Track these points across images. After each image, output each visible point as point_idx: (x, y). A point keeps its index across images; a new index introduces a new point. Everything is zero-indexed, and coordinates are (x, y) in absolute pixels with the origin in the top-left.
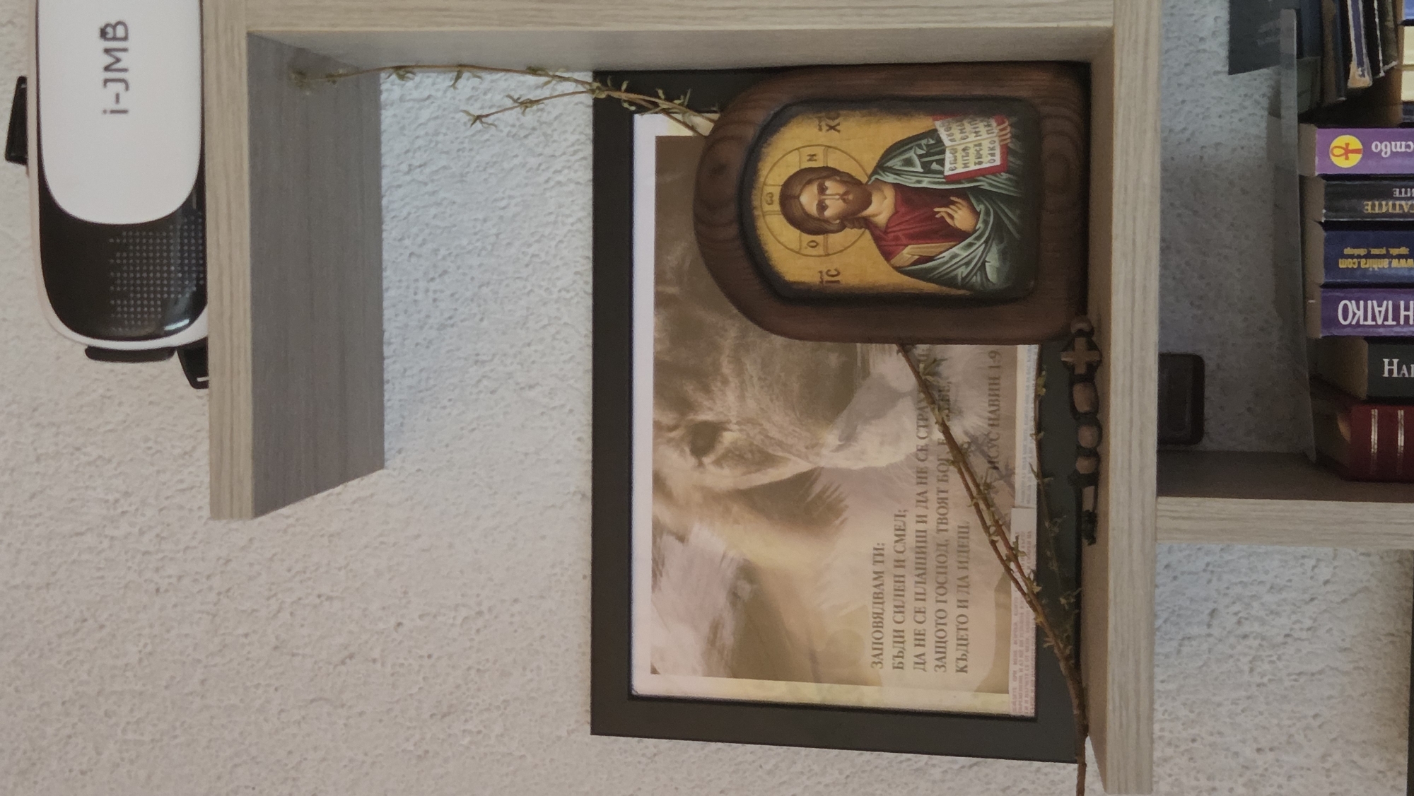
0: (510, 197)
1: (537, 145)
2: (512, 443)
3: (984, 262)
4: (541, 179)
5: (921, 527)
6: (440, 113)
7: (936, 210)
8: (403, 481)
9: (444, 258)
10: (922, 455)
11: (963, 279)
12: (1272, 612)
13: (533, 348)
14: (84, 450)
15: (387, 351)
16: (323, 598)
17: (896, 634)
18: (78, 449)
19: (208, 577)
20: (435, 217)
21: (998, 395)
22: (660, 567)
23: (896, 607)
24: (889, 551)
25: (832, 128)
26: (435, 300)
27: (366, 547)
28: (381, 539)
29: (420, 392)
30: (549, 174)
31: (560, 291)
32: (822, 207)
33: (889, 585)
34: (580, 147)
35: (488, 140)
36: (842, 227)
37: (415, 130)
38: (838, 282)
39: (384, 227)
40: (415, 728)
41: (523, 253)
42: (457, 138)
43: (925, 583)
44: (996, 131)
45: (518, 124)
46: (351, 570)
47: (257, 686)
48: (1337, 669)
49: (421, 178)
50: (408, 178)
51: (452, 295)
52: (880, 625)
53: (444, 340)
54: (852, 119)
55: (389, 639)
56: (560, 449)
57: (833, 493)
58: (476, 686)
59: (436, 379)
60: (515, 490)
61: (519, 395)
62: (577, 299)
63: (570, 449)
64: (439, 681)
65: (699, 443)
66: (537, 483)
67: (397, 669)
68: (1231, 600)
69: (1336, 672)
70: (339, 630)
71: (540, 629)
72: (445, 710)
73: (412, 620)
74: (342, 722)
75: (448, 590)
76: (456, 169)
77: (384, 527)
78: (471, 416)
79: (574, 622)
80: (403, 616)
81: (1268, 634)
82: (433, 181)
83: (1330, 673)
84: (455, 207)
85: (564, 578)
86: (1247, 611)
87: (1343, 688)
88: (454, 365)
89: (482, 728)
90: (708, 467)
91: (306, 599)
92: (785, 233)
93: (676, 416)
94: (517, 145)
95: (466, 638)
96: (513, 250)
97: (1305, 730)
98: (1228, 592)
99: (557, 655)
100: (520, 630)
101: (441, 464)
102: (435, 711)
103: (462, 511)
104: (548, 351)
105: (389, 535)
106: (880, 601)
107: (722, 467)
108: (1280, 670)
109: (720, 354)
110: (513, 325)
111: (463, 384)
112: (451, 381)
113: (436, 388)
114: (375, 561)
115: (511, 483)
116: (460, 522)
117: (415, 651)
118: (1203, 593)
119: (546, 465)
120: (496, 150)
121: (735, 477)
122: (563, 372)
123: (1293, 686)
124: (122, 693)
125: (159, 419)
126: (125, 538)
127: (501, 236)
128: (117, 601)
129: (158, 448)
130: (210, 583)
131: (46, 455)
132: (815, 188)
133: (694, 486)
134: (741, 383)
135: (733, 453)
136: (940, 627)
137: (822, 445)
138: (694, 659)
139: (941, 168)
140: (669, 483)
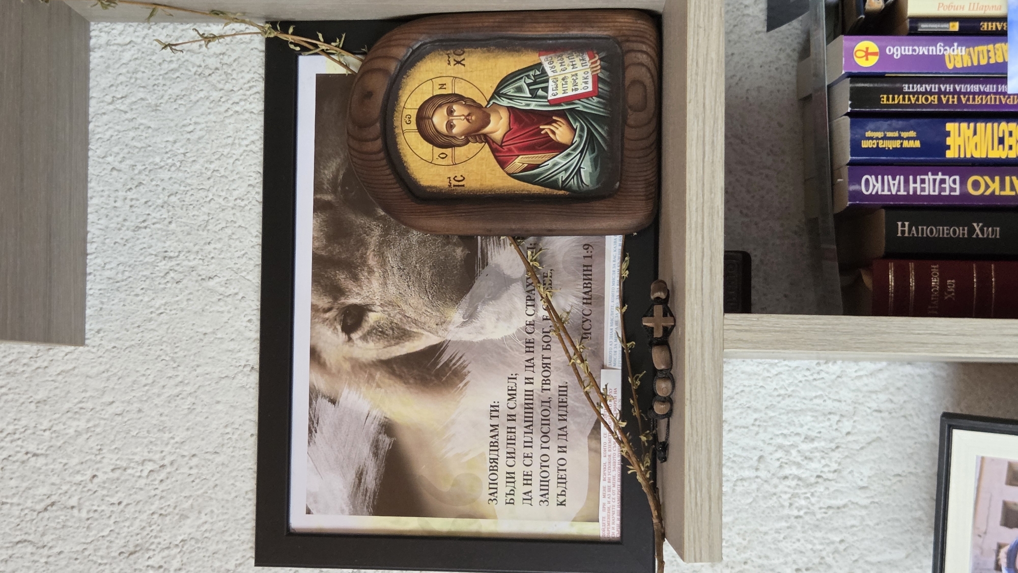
0: (196, 123)
1: (219, 82)
2: (193, 324)
3: (580, 168)
4: (222, 109)
5: (529, 387)
6: (139, 55)
7: (541, 127)
8: (100, 357)
9: (140, 173)
10: (530, 329)
11: (563, 182)
12: (806, 458)
13: (212, 246)
15: (90, 248)
16: (29, 455)
17: (508, 476)
20: (133, 139)
21: (591, 279)
22: (315, 425)
23: (508, 453)
24: (503, 408)
25: (458, 62)
26: (131, 206)
28: (81, 405)
29: (117, 282)
30: (228, 105)
31: (236, 199)
32: (450, 126)
33: (503, 435)
34: (254, 84)
35: (178, 77)
36: (467, 142)
37: (118, 68)
38: (463, 186)
39: (90, 147)
40: (106, 564)
41: (206, 168)
42: (153, 76)
43: (532, 433)
44: (589, 64)
45: (203, 65)
46: (55, 431)
48: (857, 503)
49: (122, 108)
50: (111, 107)
51: (146, 202)
52: (495, 468)
53: (138, 239)
54: (474, 56)
55: (86, 489)
56: (233, 329)
57: (458, 361)
58: (159, 528)
59: (131, 271)
60: (195, 363)
61: (200, 285)
62: (249, 207)
63: (242, 329)
64: (127, 524)
65: (349, 322)
66: (214, 357)
67: (91, 515)
68: (775, 448)
69: (857, 506)
70: (43, 482)
71: (214, 479)
72: (132, 549)
73: (105, 473)
74: (44, 560)
75: (137, 448)
76: (152, 100)
77: (83, 395)
78: (158, 302)
79: (243, 473)
80: (97, 469)
81: (803, 476)
82: (132, 109)
83: (852, 507)
84: (150, 131)
85: (235, 436)
86: (787, 457)
87: (863, 519)
88: (146, 260)
89: (162, 563)
90: (355, 342)
91: (15, 455)
92: (420, 147)
93: (330, 300)
94: (202, 81)
95: (151, 487)
96: (197, 167)
97: (833, 553)
98: (771, 442)
99: (227, 501)
100: (197, 481)
101: (133, 343)
102: (123, 550)
103: (150, 381)
104: (225, 248)
105: (87, 402)
106: (496, 448)
107: (367, 342)
108: (813, 505)
109: (367, 249)
110: (196, 228)
111: (154, 275)
112: (145, 273)
113: (131, 279)
114: (75, 423)
115: (192, 358)
116: (148, 390)
117: (107, 499)
118: (752, 443)
119: (221, 343)
120: (185, 85)
121: (377, 349)
122: (237, 266)
123: (823, 518)
127: (188, 154)
132: (444, 110)
133: (344, 358)
134: (384, 272)
135: (377, 330)
136: (544, 469)
137: (449, 322)
138: (342, 501)
139: (545, 94)
140: (324, 355)
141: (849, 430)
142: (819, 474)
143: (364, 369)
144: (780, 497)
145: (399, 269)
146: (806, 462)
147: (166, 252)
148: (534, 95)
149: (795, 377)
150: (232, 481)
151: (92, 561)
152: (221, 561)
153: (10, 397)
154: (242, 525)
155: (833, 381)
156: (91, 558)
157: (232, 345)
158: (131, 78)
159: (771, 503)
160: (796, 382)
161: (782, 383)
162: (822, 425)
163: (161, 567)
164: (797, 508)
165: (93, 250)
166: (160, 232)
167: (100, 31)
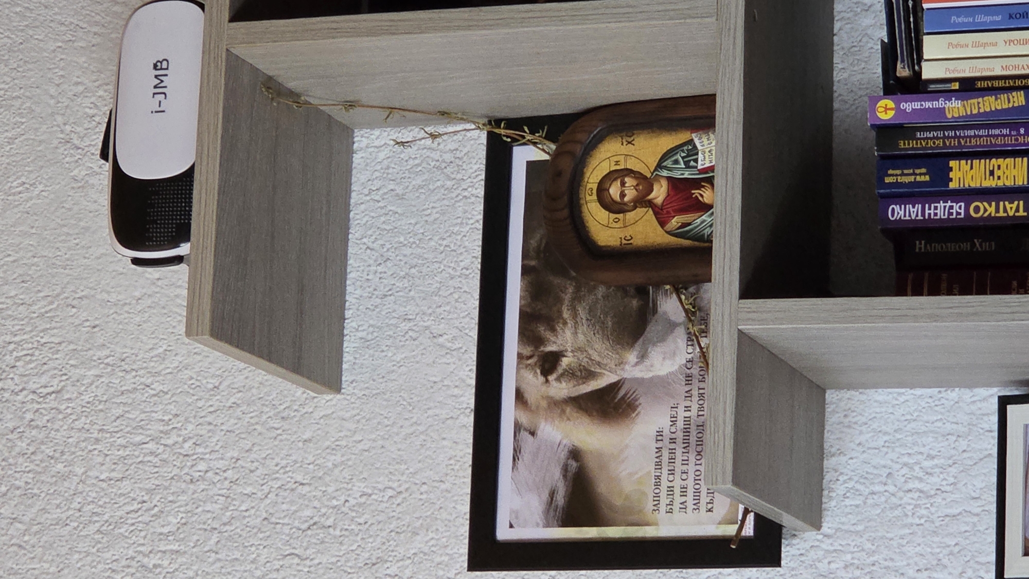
0: (433, 208)
1: (452, 173)
2: (426, 374)
4: (454, 195)
5: (688, 414)
6: (391, 154)
7: (693, 192)
8: (353, 403)
9: (388, 250)
10: (689, 365)
11: (708, 236)
12: (927, 473)
13: (443, 309)
14: (152, 387)
15: (348, 314)
16: (297, 484)
17: (669, 489)
18: (148, 386)
19: (225, 471)
20: (384, 222)
22: (518, 454)
23: (669, 470)
24: (666, 432)
25: (629, 143)
26: (380, 278)
27: (327, 448)
28: (337, 443)
29: (368, 341)
30: (458, 192)
31: (462, 269)
32: (623, 195)
33: (666, 455)
34: (478, 173)
35: (420, 171)
36: (635, 208)
37: (374, 166)
38: (631, 244)
39: (350, 231)
40: (354, 573)
41: (440, 244)
42: (401, 170)
43: (688, 453)
45: (440, 160)
46: (317, 465)
47: (251, 546)
48: (970, 512)
49: (377, 198)
50: (368, 198)
51: (392, 275)
52: (659, 483)
53: (385, 305)
54: (641, 136)
55: (339, 512)
56: (457, 378)
57: (632, 395)
58: (395, 543)
59: (378, 332)
60: (426, 407)
61: (432, 341)
62: (473, 274)
63: (464, 377)
64: (371, 540)
65: (547, 366)
66: (441, 402)
67: (344, 532)
68: (901, 466)
69: (969, 514)
70: (307, 506)
71: (439, 503)
72: (374, 561)
73: (355, 498)
74: (306, 570)
75: (380, 477)
76: (399, 190)
77: (340, 434)
78: (398, 357)
79: (461, 498)
80: (349, 495)
81: (925, 489)
82: (383, 199)
83: (965, 514)
84: (397, 215)
85: (457, 467)
86: (912, 473)
87: (974, 524)
88: (391, 322)
89: (397, 572)
90: (551, 382)
91: (287, 485)
92: (599, 214)
93: (532, 349)
94: (439, 173)
95: (390, 510)
96: (433, 243)
97: (948, 555)
98: (898, 460)
99: (449, 521)
100: (426, 504)
101: (378, 391)
102: (368, 562)
103: (391, 422)
104: (452, 310)
105: (342, 440)
106: (660, 467)
107: (561, 382)
108: (932, 514)
109: (562, 305)
110: (430, 294)
111: (395, 335)
112: (388, 333)
113: (378, 339)
114: (333, 457)
115: (424, 402)
116: (389, 430)
117: (357, 519)
118: (883, 462)
119: (448, 389)
120: (426, 177)
121: (568, 389)
122: (462, 325)
123: (941, 525)
124: (164, 552)
125: (200, 364)
126: (173, 445)
127: (426, 234)
128: (166, 488)
129: (198, 383)
130: (225, 475)
131: (127, 390)
132: (618, 183)
133: (542, 396)
134: (575, 323)
135: (568, 371)
136: (697, 482)
137: (626, 363)
138: (538, 517)
139: (695, 164)
140: (526, 395)
141: (965, 448)
142: (938, 487)
143: (558, 406)
144: (905, 508)
145: (587, 320)
146: (927, 476)
147: (406, 315)
148: (688, 166)
149: (919, 404)
150: (453, 504)
151: (343, 570)
152: (444, 570)
153: (283, 437)
154: (461, 540)
155: (952, 407)
156: (342, 568)
157: (456, 391)
158: (384, 173)
159: (896, 513)
160: (920, 408)
161: (908, 409)
162: (941, 445)
163: (396, 575)
164: (918, 517)
165: (350, 316)
166: (401, 298)
167: (362, 137)
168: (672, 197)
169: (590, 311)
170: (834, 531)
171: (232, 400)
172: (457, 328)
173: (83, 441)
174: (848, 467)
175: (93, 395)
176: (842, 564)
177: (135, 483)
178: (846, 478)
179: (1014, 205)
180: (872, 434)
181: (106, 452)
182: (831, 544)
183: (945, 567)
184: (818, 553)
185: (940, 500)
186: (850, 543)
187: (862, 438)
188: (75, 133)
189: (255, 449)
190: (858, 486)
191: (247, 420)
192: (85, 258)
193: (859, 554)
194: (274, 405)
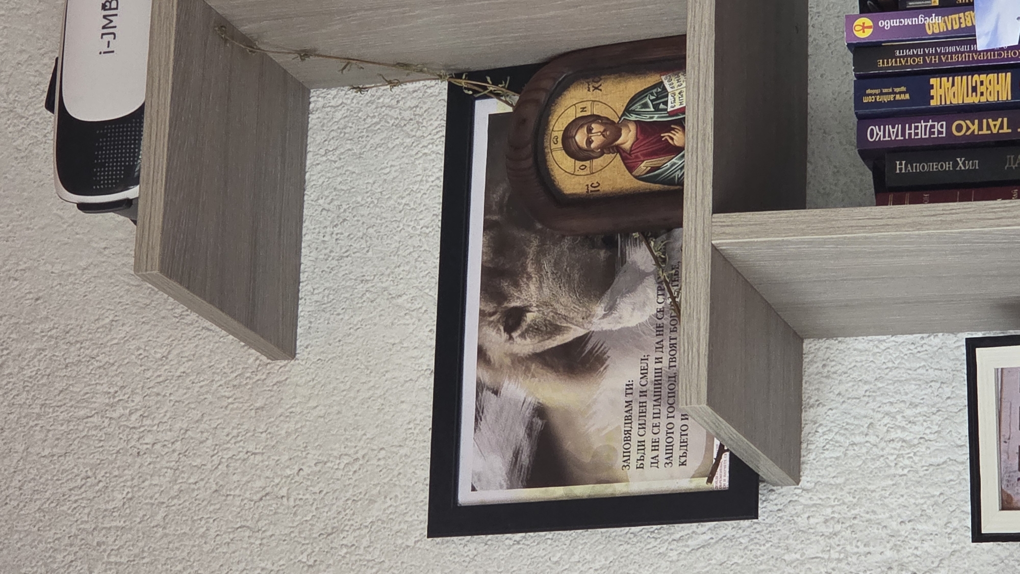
0: (391, 166)
1: (412, 130)
2: (384, 336)
4: (414, 153)
5: (659, 366)
6: (348, 113)
7: (662, 135)
8: (308, 368)
9: (345, 211)
10: (660, 315)
11: (678, 179)
12: (910, 422)
13: (402, 268)
14: (97, 358)
15: (303, 277)
16: (249, 454)
18: (93, 358)
19: (173, 443)
20: (340, 183)
22: (481, 414)
23: (639, 424)
25: (596, 88)
26: (337, 239)
27: (280, 416)
28: (290, 410)
29: (324, 304)
30: (418, 149)
31: (422, 228)
32: (589, 142)
34: (438, 130)
35: (379, 129)
36: (602, 154)
37: (331, 126)
38: (599, 190)
39: (306, 192)
40: (308, 544)
41: (399, 203)
42: (358, 129)
43: (660, 405)
45: (400, 117)
46: (270, 433)
47: (201, 519)
49: (333, 159)
50: (324, 158)
51: (349, 236)
53: (341, 266)
54: (609, 81)
55: (293, 481)
56: (416, 339)
58: (352, 512)
59: (334, 295)
60: (385, 369)
61: (391, 303)
62: (433, 232)
63: (424, 338)
64: (326, 509)
65: (510, 322)
66: (401, 364)
67: (298, 502)
68: (882, 415)
69: (954, 462)
70: (260, 476)
71: (398, 468)
72: (330, 531)
73: (310, 467)
74: (258, 542)
75: (335, 444)
76: (357, 150)
77: (293, 401)
78: (356, 319)
81: (908, 438)
82: (340, 159)
84: (354, 175)
85: (417, 431)
86: (893, 422)
88: (348, 284)
89: (354, 543)
91: (238, 454)
92: (565, 162)
93: (495, 305)
94: (398, 131)
95: (346, 478)
96: (392, 202)
97: (933, 506)
98: (879, 410)
99: (409, 487)
100: (384, 470)
101: (334, 355)
102: (323, 532)
103: (348, 387)
104: (412, 270)
105: (296, 407)
106: (630, 421)
107: (525, 339)
108: (915, 463)
109: (527, 258)
110: (389, 254)
111: (353, 297)
112: (346, 295)
113: (335, 301)
114: (286, 426)
115: (382, 365)
116: (344, 396)
117: (311, 488)
118: (863, 412)
119: (407, 351)
120: (384, 135)
121: (533, 344)
122: (422, 284)
123: (925, 475)
124: (110, 528)
125: (148, 334)
126: (119, 418)
127: (384, 193)
128: (111, 463)
129: (146, 354)
130: (174, 447)
131: (73, 363)
132: (585, 129)
133: (505, 354)
134: (540, 277)
135: (532, 327)
136: (669, 435)
137: (593, 316)
138: (501, 478)
139: (665, 107)
140: (489, 353)
142: (921, 436)
143: (522, 363)
144: (887, 458)
145: (553, 273)
146: (910, 425)
147: (364, 276)
148: (656, 107)
149: (901, 351)
150: (413, 470)
151: (297, 541)
152: (403, 539)
153: (235, 406)
154: (421, 507)
155: (934, 353)
156: (296, 539)
157: (415, 353)
159: (879, 463)
160: (902, 355)
161: (889, 357)
162: (924, 392)
163: (353, 545)
165: (305, 279)
166: (359, 259)
167: (318, 97)
168: (642, 141)
169: (556, 264)
170: (813, 484)
171: (182, 369)
172: (417, 287)
173: (25, 417)
174: (828, 418)
175: (36, 368)
176: (822, 519)
177: (79, 458)
178: (825, 429)
179: (998, 123)
180: (850, 384)
181: (48, 427)
182: (810, 498)
183: (930, 518)
184: (797, 507)
185: (924, 450)
186: (830, 496)
187: (842, 388)
188: (19, 102)
189: (205, 419)
190: (838, 438)
191: (197, 389)
192: (28, 229)
193: (839, 508)
194: (225, 373)
